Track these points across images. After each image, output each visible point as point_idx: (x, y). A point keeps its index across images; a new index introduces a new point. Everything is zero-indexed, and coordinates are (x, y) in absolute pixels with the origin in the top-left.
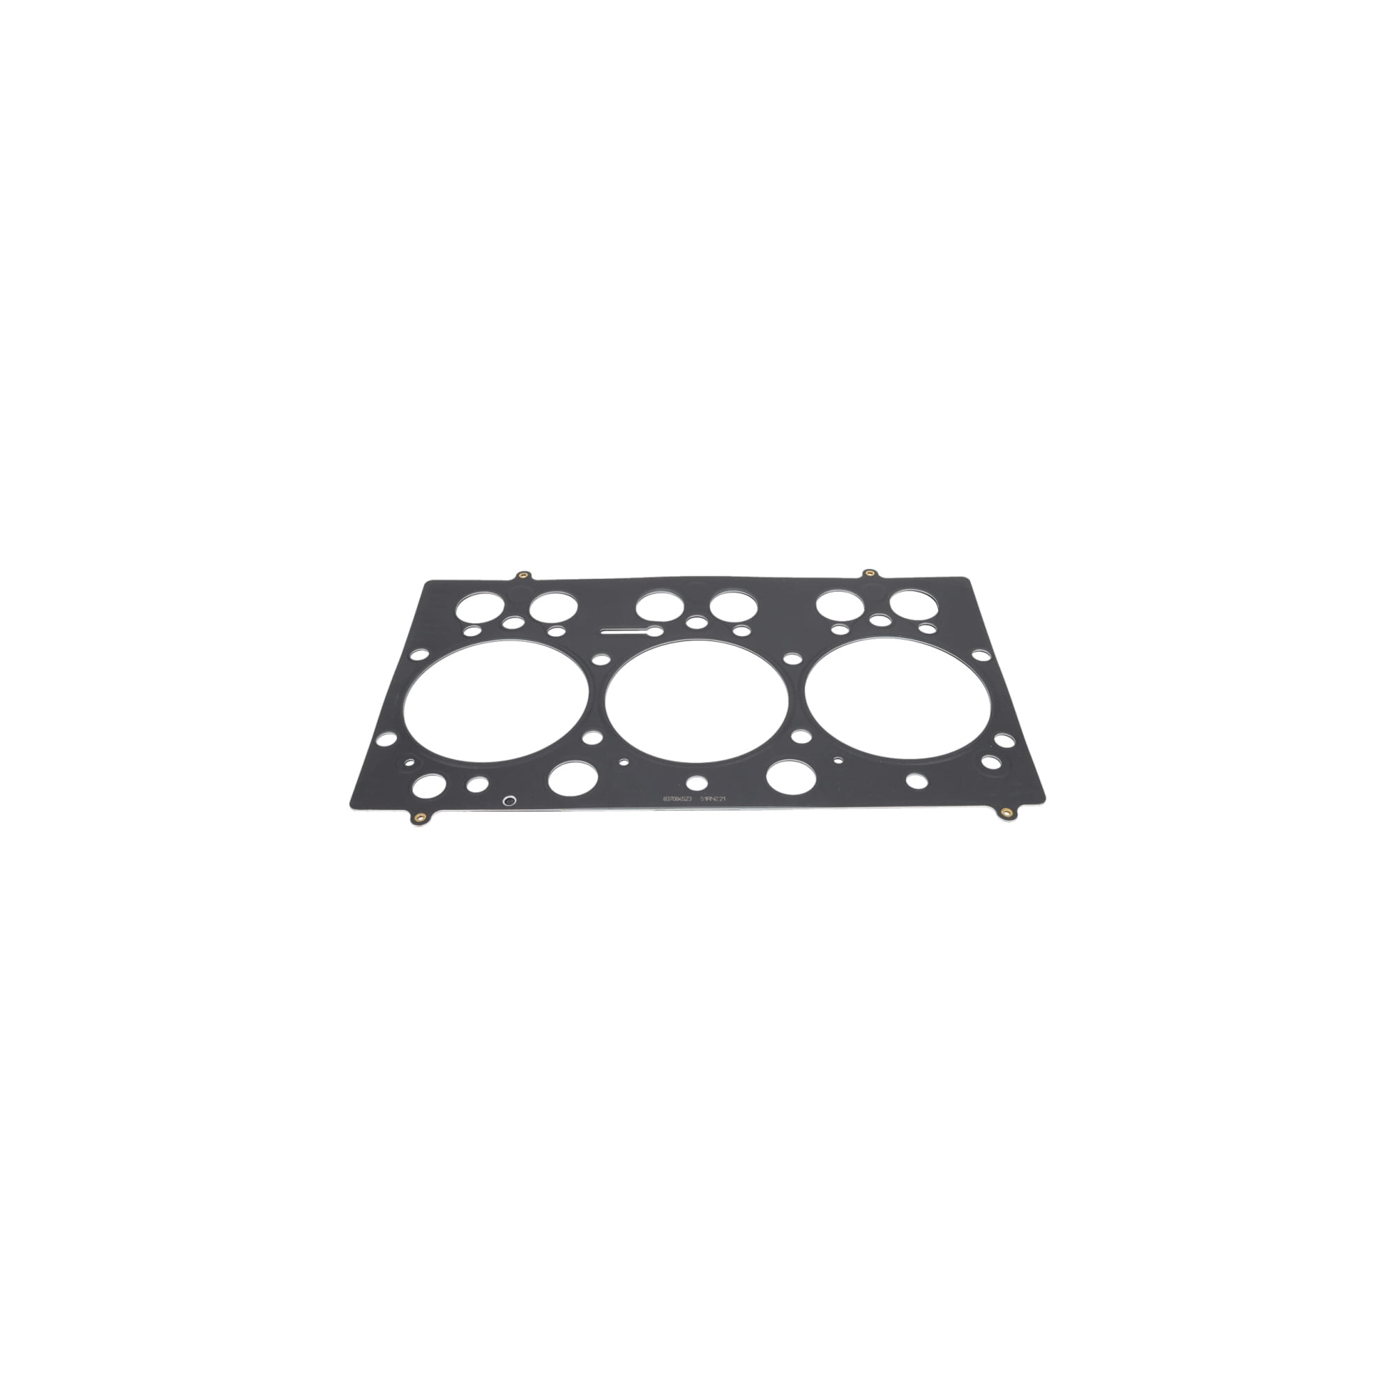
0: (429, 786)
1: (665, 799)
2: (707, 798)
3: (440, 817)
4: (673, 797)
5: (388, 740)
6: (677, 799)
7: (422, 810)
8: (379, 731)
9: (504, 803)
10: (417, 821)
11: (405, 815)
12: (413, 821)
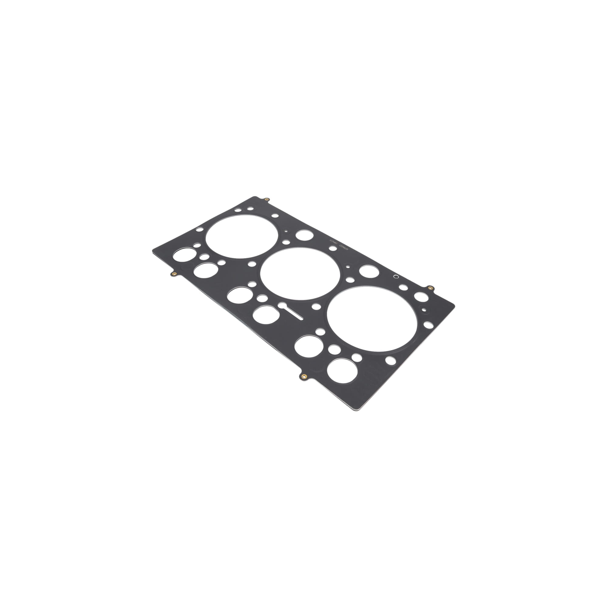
0: (421, 297)
1: (348, 249)
2: (335, 243)
3: (424, 285)
4: (345, 249)
5: (428, 325)
6: (344, 247)
7: (428, 291)
8: (430, 331)
9: (398, 277)
10: (432, 288)
11: (435, 292)
12: (434, 289)
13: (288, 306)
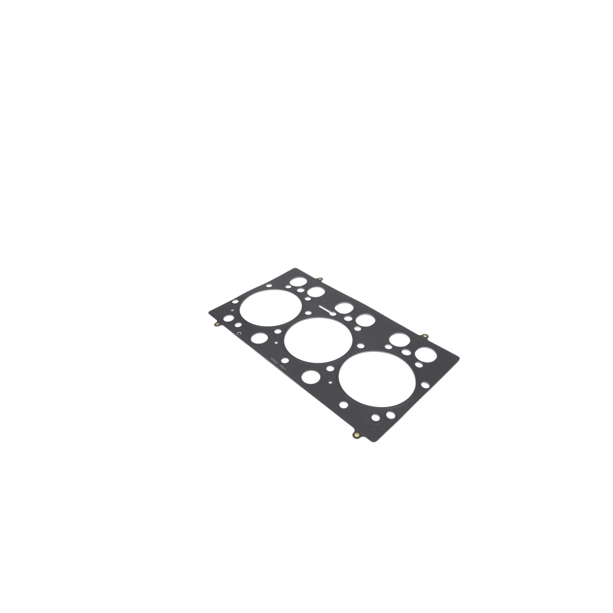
2: (282, 366)
13: (329, 313)
